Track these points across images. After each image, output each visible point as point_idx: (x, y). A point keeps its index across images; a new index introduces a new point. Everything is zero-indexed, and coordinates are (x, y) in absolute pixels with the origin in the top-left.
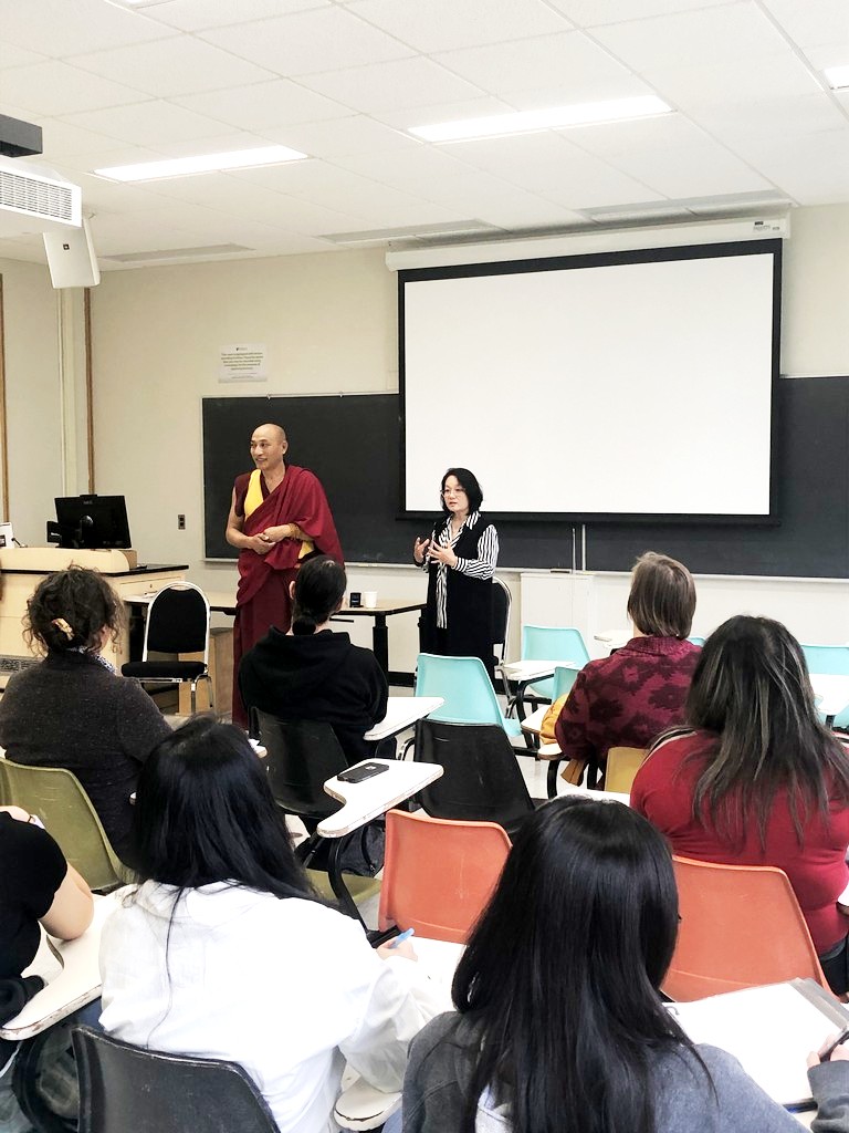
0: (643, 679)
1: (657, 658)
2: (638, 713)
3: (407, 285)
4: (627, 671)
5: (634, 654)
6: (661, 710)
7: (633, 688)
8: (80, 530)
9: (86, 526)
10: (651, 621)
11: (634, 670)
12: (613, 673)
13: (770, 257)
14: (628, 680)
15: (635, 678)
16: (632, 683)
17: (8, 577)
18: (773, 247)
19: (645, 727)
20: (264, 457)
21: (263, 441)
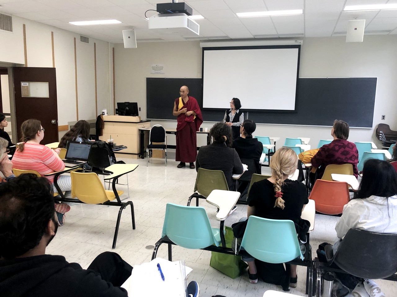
0: (339, 149)
1: (342, 144)
2: (338, 157)
3: (205, 51)
4: (336, 147)
5: (337, 143)
6: (343, 156)
7: (337, 151)
8: (125, 111)
9: (127, 110)
10: (341, 135)
11: (337, 147)
12: (332, 148)
13: (298, 49)
14: (336, 149)
15: (338, 149)
16: (337, 150)
17: (105, 123)
18: (298, 47)
19: (340, 160)
20: (183, 95)
21: (183, 91)
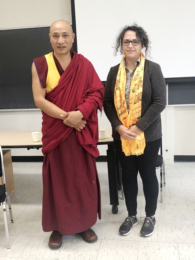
20: (65, 45)
21: (65, 33)
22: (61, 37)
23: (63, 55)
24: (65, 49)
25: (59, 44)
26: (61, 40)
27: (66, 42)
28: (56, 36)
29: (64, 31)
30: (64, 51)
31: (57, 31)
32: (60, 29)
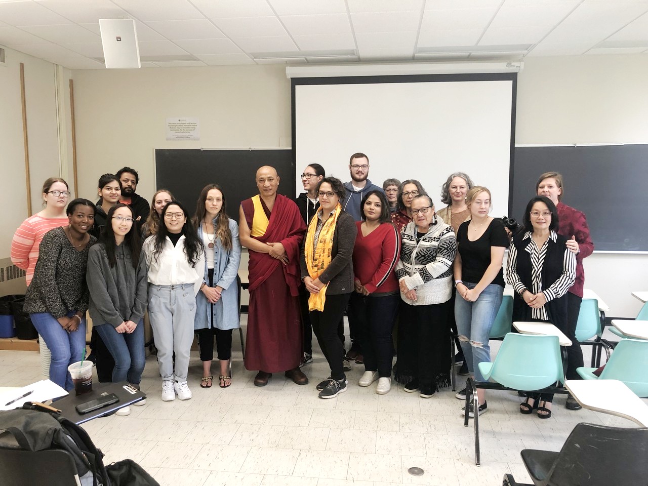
20: (270, 188)
21: (270, 177)
22: (266, 181)
23: (269, 197)
24: (271, 191)
25: (265, 187)
26: (267, 183)
27: (271, 185)
28: (263, 180)
29: (269, 176)
30: (270, 193)
31: (262, 176)
32: (265, 174)
